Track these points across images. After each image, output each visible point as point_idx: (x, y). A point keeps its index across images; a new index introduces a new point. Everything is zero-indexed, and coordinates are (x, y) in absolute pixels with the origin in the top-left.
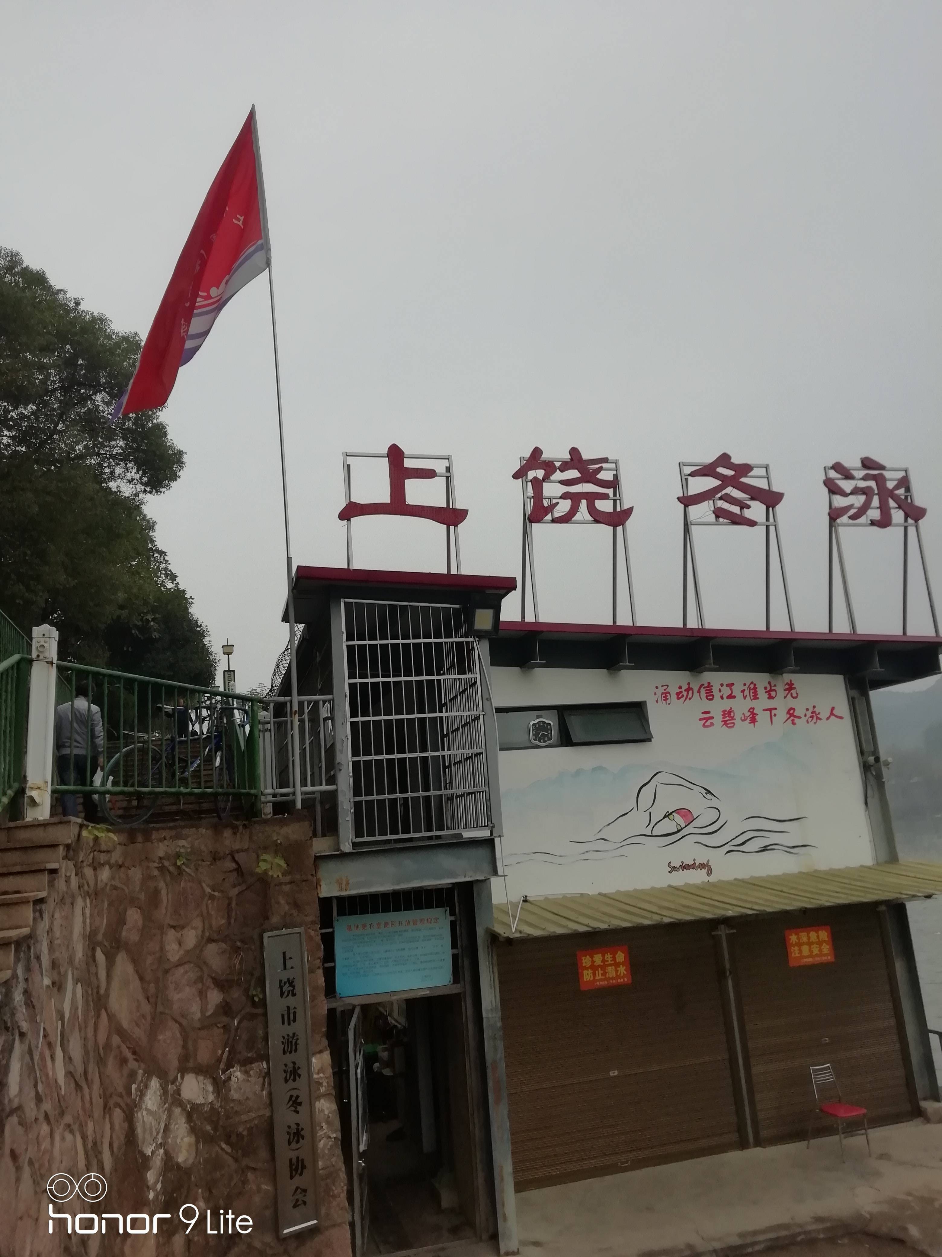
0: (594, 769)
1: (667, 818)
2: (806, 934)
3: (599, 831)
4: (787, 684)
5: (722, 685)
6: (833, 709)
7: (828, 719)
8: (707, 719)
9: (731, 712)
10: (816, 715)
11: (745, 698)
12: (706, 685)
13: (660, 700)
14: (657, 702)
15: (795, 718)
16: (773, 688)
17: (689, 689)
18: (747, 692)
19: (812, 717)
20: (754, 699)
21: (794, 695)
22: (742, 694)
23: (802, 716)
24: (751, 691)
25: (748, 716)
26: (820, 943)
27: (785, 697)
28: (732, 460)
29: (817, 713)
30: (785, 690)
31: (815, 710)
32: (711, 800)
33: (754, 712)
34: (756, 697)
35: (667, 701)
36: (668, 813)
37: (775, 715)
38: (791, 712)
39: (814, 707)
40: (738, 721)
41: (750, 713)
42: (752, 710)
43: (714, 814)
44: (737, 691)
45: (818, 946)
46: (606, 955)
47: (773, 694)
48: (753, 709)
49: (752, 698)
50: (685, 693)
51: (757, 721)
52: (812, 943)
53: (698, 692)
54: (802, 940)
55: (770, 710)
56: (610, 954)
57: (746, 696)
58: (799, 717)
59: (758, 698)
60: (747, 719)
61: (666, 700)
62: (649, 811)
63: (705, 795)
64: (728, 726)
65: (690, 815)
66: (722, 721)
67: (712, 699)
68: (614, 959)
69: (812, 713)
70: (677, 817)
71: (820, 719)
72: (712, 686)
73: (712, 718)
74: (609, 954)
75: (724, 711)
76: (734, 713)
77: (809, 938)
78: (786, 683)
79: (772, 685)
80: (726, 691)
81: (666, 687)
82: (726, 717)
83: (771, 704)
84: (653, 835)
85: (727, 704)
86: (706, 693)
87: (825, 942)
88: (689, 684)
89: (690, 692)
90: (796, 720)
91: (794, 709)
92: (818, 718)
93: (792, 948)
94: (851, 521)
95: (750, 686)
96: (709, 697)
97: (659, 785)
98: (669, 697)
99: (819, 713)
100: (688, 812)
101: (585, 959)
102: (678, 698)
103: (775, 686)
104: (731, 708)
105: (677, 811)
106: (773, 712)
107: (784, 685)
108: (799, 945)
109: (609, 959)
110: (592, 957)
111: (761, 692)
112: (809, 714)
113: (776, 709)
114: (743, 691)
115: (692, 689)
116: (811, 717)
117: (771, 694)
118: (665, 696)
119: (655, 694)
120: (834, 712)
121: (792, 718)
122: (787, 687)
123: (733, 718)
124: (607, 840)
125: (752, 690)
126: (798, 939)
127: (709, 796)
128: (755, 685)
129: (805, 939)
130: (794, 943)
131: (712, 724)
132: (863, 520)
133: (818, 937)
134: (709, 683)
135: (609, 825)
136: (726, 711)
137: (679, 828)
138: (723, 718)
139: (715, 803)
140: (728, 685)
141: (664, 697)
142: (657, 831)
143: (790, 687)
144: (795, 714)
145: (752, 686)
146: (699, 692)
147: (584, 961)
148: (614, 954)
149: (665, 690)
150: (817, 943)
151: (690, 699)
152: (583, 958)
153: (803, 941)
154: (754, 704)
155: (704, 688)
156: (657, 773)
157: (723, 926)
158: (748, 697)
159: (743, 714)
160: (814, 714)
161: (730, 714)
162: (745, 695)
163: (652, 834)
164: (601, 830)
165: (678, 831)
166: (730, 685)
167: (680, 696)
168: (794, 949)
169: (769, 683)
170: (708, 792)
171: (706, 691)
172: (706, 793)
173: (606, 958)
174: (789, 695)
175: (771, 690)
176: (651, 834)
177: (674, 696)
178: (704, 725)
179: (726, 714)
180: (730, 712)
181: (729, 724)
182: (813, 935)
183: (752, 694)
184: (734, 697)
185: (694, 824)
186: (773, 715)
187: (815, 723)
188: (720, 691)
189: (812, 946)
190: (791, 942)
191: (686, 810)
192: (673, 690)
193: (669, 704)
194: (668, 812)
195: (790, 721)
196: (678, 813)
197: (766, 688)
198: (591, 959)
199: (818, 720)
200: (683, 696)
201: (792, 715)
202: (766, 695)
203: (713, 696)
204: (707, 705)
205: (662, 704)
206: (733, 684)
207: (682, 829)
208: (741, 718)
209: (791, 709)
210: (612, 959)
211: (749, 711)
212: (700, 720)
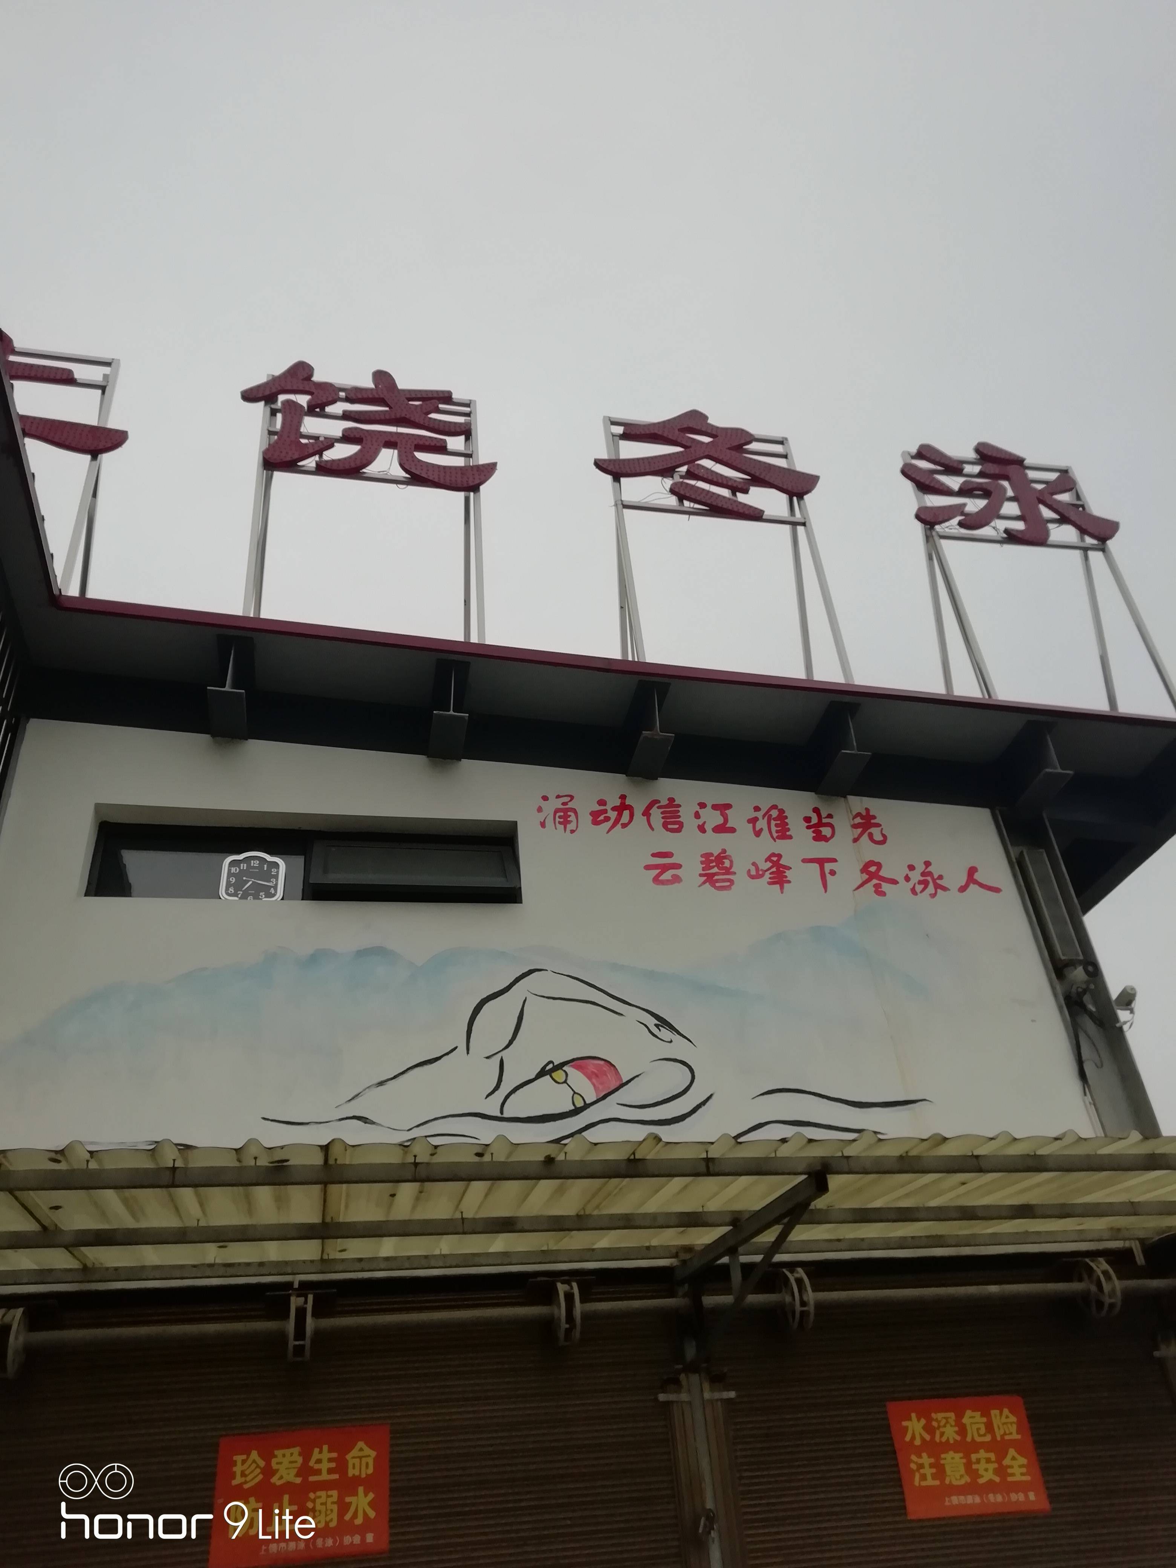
0: (362, 953)
1: (548, 1076)
2: (952, 1415)
3: (353, 1098)
4: (859, 815)
5: (702, 805)
6: (972, 871)
7: (963, 889)
8: (664, 868)
9: (725, 857)
10: (934, 880)
11: (758, 833)
12: (664, 802)
13: (549, 823)
14: (543, 825)
15: (882, 883)
16: (824, 821)
17: (623, 807)
18: (762, 824)
19: (925, 884)
20: (779, 838)
21: (878, 837)
22: (751, 825)
23: (901, 879)
24: (773, 823)
25: (765, 868)
26: (999, 1448)
27: (855, 840)
28: (709, 421)
29: (936, 876)
30: (855, 826)
31: (929, 869)
32: (671, 1042)
33: (781, 862)
34: (784, 833)
35: (568, 826)
36: (551, 1066)
37: (833, 873)
38: (873, 869)
39: (927, 864)
40: (740, 877)
41: (769, 864)
42: (775, 859)
43: (678, 1078)
44: (736, 818)
45: (992, 1456)
46: (316, 1450)
47: (826, 831)
48: (779, 856)
49: (775, 835)
50: (613, 815)
51: (789, 882)
52: (975, 1447)
53: (643, 814)
54: (942, 1434)
55: (821, 862)
56: (330, 1451)
57: (761, 830)
58: (894, 882)
59: (790, 837)
60: (762, 876)
61: (565, 822)
62: (498, 1057)
63: (655, 1030)
64: (717, 885)
65: (610, 1076)
66: (701, 875)
67: (678, 830)
68: (341, 1466)
69: (923, 874)
70: (577, 1078)
71: (945, 889)
72: (679, 806)
73: (678, 866)
74: (325, 1448)
75: (707, 856)
76: (731, 862)
77: (962, 1430)
78: (854, 813)
79: (824, 814)
80: (713, 818)
81: (566, 799)
82: (713, 867)
83: (821, 850)
84: (506, 1115)
85: (715, 843)
86: (663, 818)
87: (1013, 1443)
88: (623, 797)
89: (626, 813)
90: (885, 887)
91: (879, 865)
92: (937, 887)
93: (914, 1458)
94: (964, 531)
95: (772, 813)
96: (669, 826)
97: (531, 999)
98: (572, 817)
99: (941, 877)
100: (606, 1068)
101: (244, 1462)
102: (596, 822)
103: (830, 816)
104: (724, 851)
105: (578, 1062)
106: (828, 867)
107: (851, 817)
108: (935, 1449)
109: (325, 1466)
110: (267, 1456)
111: (796, 825)
112: (916, 876)
113: (834, 860)
114: (753, 821)
115: (630, 808)
116: (920, 882)
117: (821, 831)
118: (565, 816)
119: (540, 810)
120: (977, 876)
121: (875, 881)
122: (858, 820)
123: (728, 871)
124: (373, 1123)
125: (775, 819)
126: (929, 1429)
127: (665, 1033)
128: (782, 811)
129: (950, 1433)
130: (918, 1442)
131: (676, 879)
132: (986, 531)
133: (989, 1427)
134: (671, 800)
135: (381, 1083)
136: (711, 854)
137: (579, 1103)
138: (704, 869)
139: (679, 1049)
140: (715, 807)
141: (560, 817)
142: (517, 1107)
143: (866, 822)
144: (882, 873)
145: (774, 813)
146: (646, 813)
147: (238, 1469)
148: (342, 1449)
149: (564, 804)
150: (988, 1447)
151: (624, 826)
152: (239, 1458)
153: (944, 1439)
154: (780, 846)
155: (659, 807)
156: (531, 972)
157: (695, 1378)
158: (765, 833)
159: (754, 864)
160: (929, 878)
161: (723, 863)
162: (757, 829)
163: (502, 1112)
164: (357, 1095)
165: (576, 1111)
166: (723, 808)
167: (602, 818)
168: (920, 1461)
169: (816, 810)
170: (663, 1023)
171: (662, 813)
172: (657, 1026)
173: (312, 1463)
174: (865, 837)
175: (820, 824)
176: (499, 1115)
177: (586, 819)
178: (656, 880)
179: (712, 861)
180: (721, 857)
181: (717, 881)
182: (973, 1420)
183: (774, 829)
184: (732, 830)
185: (622, 1096)
186: (827, 871)
187: (933, 896)
188: (697, 815)
189: (974, 1457)
190: (908, 1438)
191: (602, 1063)
192: (585, 806)
193: (572, 831)
194: (551, 1062)
195: (870, 886)
196: (578, 1068)
197: (807, 819)
198: (262, 1463)
199: (939, 891)
200: (607, 819)
201: (872, 876)
202: (810, 833)
203: (681, 825)
204: (665, 841)
205: (555, 832)
206: (728, 806)
207: (586, 1106)
208: (749, 871)
209: (871, 863)
210: (333, 1465)
211: (768, 859)
212: (648, 867)
